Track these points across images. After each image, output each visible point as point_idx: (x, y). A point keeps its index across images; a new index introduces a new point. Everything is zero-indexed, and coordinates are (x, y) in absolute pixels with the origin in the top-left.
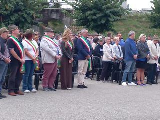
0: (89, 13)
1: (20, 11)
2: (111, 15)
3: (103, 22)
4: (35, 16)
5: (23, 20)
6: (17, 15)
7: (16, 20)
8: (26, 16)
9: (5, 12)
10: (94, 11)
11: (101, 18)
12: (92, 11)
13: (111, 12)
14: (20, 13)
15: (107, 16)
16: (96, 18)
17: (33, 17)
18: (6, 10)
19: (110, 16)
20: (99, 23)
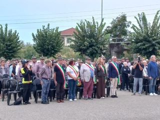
0: (140, 44)
1: (93, 46)
2: (156, 44)
3: (151, 50)
4: (103, 48)
5: (95, 52)
6: (91, 49)
7: (90, 52)
8: (97, 49)
9: (84, 48)
10: (144, 42)
11: (149, 47)
12: (142, 42)
13: (156, 42)
14: (93, 47)
15: (153, 45)
16: (145, 47)
17: (101, 49)
18: (85, 46)
19: (156, 46)
20: (148, 51)
